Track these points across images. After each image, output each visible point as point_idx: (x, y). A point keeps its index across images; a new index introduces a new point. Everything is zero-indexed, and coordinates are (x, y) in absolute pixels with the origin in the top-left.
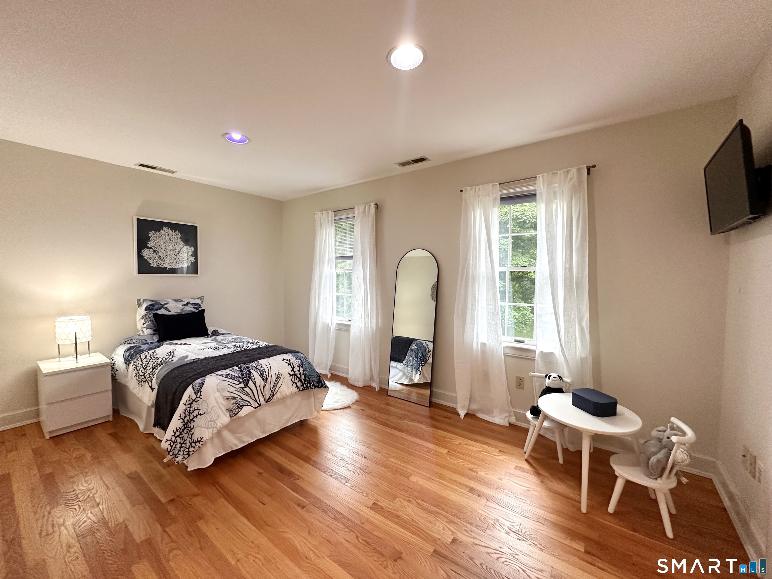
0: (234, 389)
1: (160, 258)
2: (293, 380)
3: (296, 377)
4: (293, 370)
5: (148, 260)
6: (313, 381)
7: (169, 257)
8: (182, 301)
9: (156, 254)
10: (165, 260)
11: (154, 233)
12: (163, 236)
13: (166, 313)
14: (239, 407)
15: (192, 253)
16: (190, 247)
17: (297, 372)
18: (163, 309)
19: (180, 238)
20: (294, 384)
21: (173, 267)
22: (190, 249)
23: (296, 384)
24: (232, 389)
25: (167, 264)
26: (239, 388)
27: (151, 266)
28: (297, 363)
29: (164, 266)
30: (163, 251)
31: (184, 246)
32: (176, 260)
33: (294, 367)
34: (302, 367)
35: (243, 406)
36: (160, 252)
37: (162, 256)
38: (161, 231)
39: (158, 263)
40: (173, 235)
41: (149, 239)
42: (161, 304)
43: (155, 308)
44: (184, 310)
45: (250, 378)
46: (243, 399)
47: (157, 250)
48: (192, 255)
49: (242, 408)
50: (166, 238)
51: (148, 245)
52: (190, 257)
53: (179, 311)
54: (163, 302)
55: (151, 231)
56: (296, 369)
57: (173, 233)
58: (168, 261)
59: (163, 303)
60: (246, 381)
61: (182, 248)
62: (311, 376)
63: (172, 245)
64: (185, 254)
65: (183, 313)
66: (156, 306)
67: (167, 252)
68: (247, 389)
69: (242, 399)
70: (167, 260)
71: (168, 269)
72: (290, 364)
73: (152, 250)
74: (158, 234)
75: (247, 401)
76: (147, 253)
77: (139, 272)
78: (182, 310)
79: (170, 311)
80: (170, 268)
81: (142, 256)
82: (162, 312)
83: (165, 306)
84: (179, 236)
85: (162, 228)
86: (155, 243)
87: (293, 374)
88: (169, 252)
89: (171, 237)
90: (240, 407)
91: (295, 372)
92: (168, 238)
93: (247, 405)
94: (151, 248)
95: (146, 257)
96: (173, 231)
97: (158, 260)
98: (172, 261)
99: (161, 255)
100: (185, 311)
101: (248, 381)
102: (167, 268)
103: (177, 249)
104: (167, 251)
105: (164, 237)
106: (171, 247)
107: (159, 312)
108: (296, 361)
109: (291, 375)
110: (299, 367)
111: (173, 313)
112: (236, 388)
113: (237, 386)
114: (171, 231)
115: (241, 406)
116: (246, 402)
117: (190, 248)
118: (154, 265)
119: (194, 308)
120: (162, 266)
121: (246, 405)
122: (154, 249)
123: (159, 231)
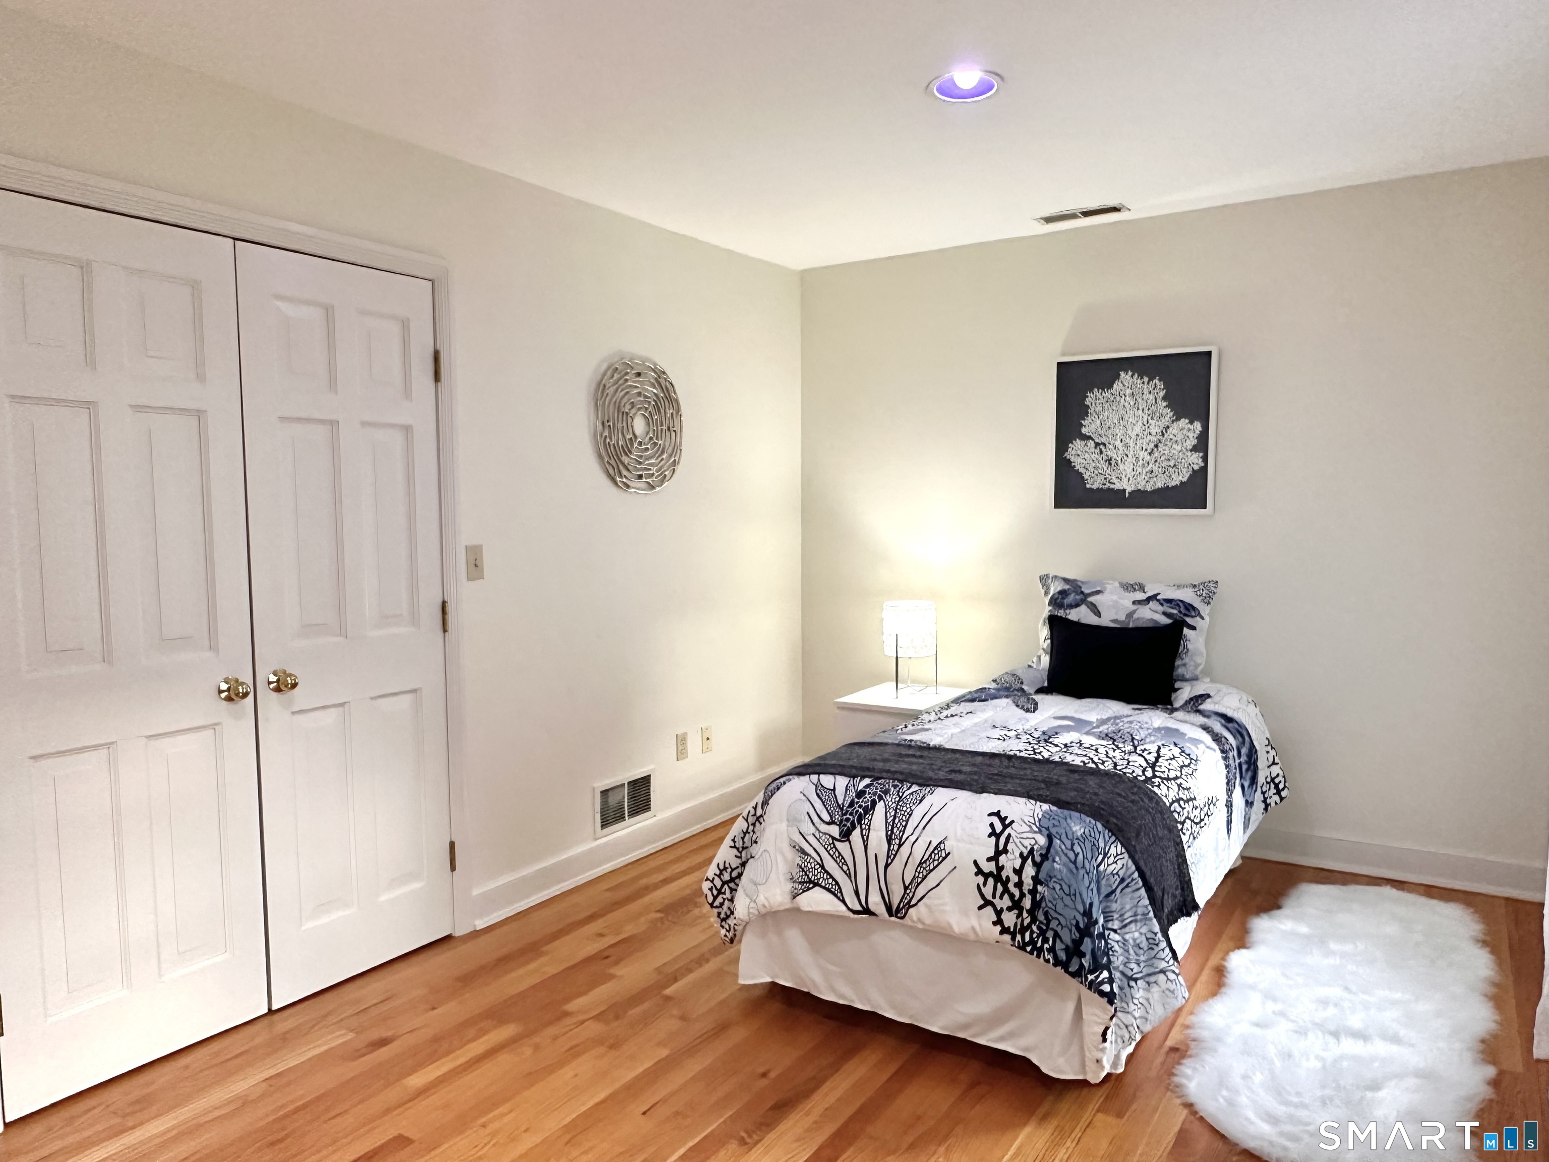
0: (812, 829)
1: (1110, 464)
2: (988, 891)
3: (1000, 888)
4: (995, 858)
5: (1082, 470)
6: (1056, 935)
7: (1131, 459)
8: (1142, 588)
9: (1101, 452)
10: (1121, 467)
11: (1098, 395)
12: (1118, 398)
13: (1092, 619)
14: (804, 882)
15: (1195, 442)
16: (1191, 422)
17: (1008, 872)
18: (1083, 608)
19: (1164, 398)
20: (989, 909)
21: (1140, 487)
22: (1189, 430)
23: (999, 913)
24: (808, 829)
25: (1125, 480)
26: (825, 834)
27: (1088, 486)
28: (1027, 843)
29: (1118, 486)
30: (1118, 443)
31: (1173, 422)
32: (1151, 465)
33: (1005, 851)
34: (1038, 866)
35: (816, 884)
36: (1111, 447)
37: (1115, 456)
38: (1115, 386)
39: (1103, 477)
40: (1146, 392)
41: (1084, 411)
42: (1082, 592)
43: (1066, 601)
44: (1135, 616)
45: (859, 822)
46: (827, 868)
47: (1103, 440)
48: (1195, 449)
49: (809, 889)
50: (1126, 404)
51: (1084, 430)
52: (1189, 454)
53: (1122, 617)
54: (1087, 588)
55: (1092, 391)
56: (1010, 862)
57: (1145, 386)
58: (1129, 470)
59: (1087, 591)
60: (849, 825)
61: (1168, 427)
62: (1055, 915)
63: (1140, 423)
64: (1174, 446)
65: (1131, 625)
66: (1071, 598)
67: (1127, 446)
68: (843, 847)
69: (822, 867)
70: (1126, 468)
71: (1127, 495)
72: (998, 836)
73: (1091, 444)
74: (1107, 394)
75: (834, 879)
76: (1079, 452)
77: (1056, 506)
78: (1130, 615)
79: (1098, 614)
80: (1133, 492)
81: (1069, 462)
82: (1080, 615)
83: (1090, 599)
84: (1162, 394)
85: (1118, 377)
86: (1098, 422)
87: (991, 874)
88: (1132, 444)
89: (1140, 400)
90: (806, 882)
91: (1000, 869)
92: (1132, 403)
93: (829, 890)
94: (1090, 438)
95: (1078, 463)
96: (1146, 379)
97: (1105, 468)
98: (1140, 470)
99: (1112, 454)
100: (1138, 619)
101: (854, 827)
102: (1124, 490)
103: (1153, 432)
104: (1128, 441)
105: (1122, 400)
106: (1138, 429)
107: (1074, 615)
108: (1030, 835)
109: (979, 872)
110: (1024, 859)
111: (1105, 621)
112: (817, 829)
113: (824, 828)
114: (1139, 381)
115: (810, 882)
116: (830, 881)
117: (1192, 427)
118: (1094, 483)
119: (1165, 614)
120: (1112, 486)
121: (824, 888)
122: (1097, 441)
123: (1110, 386)
